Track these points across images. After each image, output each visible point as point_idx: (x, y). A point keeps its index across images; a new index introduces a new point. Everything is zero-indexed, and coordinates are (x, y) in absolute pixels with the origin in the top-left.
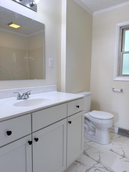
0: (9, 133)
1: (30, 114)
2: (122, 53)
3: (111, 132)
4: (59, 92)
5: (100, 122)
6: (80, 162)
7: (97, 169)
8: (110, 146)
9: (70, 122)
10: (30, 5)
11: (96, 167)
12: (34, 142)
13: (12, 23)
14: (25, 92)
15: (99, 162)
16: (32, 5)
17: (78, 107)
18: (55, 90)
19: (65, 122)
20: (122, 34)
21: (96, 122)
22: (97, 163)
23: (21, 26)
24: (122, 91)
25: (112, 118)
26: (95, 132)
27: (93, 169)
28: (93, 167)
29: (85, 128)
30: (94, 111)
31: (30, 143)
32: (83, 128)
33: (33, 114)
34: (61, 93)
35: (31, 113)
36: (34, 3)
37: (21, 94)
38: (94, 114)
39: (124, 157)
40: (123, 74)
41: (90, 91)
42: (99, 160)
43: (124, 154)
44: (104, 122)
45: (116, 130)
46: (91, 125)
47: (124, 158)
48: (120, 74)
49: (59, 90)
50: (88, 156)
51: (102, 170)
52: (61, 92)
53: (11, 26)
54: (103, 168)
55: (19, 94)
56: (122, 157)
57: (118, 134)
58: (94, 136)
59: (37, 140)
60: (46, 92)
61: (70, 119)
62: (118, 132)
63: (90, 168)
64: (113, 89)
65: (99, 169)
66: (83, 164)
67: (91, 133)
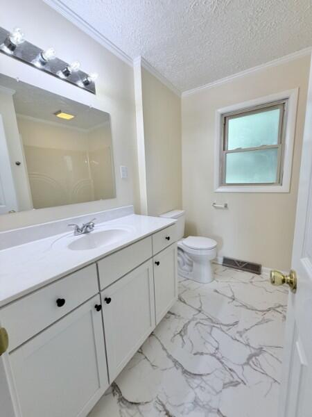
0: (61, 302)
1: (95, 264)
2: (225, 152)
3: (214, 263)
4: (139, 216)
5: (199, 253)
6: (173, 314)
7: (199, 323)
8: (214, 285)
9: (158, 263)
10: (84, 83)
11: (197, 319)
12: (104, 305)
13: (60, 112)
14: (86, 222)
15: (200, 311)
16: (87, 83)
17: (168, 238)
18: (131, 213)
19: (150, 264)
20: (225, 125)
21: (193, 253)
22: (197, 312)
23: (75, 116)
24: (226, 206)
25: (216, 247)
26: (192, 266)
27: (193, 323)
28: (193, 319)
29: (178, 262)
30: (190, 237)
31: (98, 308)
32: (176, 262)
33: (99, 262)
34: (142, 216)
35: (96, 262)
36: (89, 80)
37: (80, 227)
38: (190, 243)
39: (234, 300)
40: (227, 182)
41: (182, 209)
42: (201, 307)
43: (233, 296)
44: (204, 253)
45: (221, 261)
46: (186, 257)
47: (234, 302)
48: (222, 182)
49: (138, 212)
50: (184, 302)
51: (205, 322)
52: (140, 214)
53: (59, 115)
54: (206, 319)
55: (77, 226)
56: (231, 300)
57: (223, 265)
58: (191, 271)
59: (108, 300)
60: (118, 217)
61: (157, 259)
62: (224, 262)
63: (189, 322)
64: (214, 204)
65: (201, 321)
66: (179, 316)
67: (186, 267)
